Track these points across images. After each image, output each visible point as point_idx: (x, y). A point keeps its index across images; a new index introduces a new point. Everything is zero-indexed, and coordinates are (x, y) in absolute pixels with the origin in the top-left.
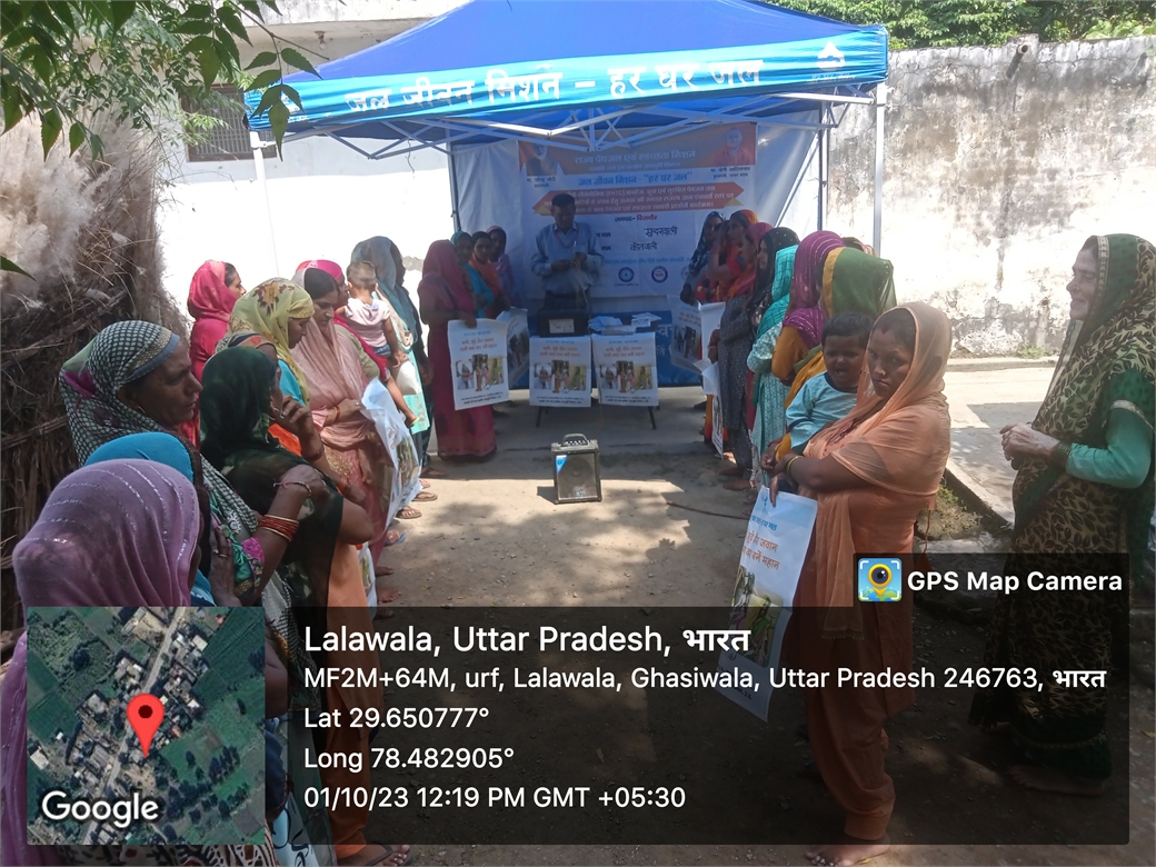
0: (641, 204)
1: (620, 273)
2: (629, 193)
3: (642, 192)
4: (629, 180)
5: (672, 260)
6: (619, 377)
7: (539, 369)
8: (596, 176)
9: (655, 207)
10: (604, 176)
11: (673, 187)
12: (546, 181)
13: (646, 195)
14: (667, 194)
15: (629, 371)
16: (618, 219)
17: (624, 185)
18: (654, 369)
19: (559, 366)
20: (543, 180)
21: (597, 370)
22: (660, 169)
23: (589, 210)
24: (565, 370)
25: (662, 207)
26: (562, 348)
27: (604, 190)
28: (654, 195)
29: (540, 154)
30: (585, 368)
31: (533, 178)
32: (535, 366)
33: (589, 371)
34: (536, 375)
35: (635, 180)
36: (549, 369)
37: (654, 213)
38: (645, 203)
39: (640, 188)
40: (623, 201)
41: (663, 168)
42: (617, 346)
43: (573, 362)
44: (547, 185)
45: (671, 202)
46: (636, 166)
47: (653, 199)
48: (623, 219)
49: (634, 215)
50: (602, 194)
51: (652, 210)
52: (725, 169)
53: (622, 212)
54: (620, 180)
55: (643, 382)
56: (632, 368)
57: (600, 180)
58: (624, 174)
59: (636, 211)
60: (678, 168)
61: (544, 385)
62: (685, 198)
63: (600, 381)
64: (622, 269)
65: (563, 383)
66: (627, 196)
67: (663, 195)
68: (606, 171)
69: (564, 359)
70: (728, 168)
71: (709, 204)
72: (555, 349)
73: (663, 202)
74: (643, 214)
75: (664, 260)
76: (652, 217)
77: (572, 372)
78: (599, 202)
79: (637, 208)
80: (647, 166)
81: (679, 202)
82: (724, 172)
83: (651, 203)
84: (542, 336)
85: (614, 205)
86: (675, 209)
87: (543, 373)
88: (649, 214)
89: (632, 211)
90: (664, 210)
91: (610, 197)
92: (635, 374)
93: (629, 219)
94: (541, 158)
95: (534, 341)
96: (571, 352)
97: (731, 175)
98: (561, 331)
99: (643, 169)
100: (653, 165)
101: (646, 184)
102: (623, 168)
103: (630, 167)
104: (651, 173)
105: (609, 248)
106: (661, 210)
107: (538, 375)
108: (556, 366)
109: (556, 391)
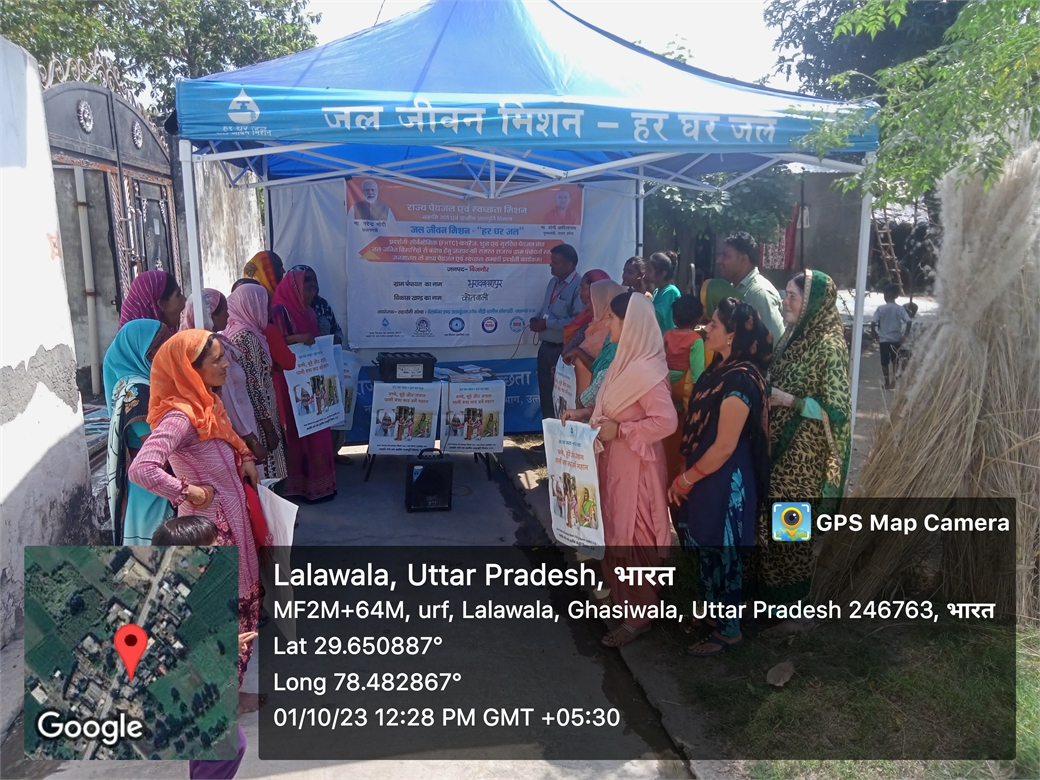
0: (474, 255)
1: (450, 323)
2: (462, 243)
3: (475, 243)
4: (461, 230)
5: (502, 311)
6: (466, 424)
7: (381, 416)
8: (430, 224)
9: (487, 259)
10: (437, 225)
11: (507, 240)
12: (375, 226)
13: (479, 247)
14: (500, 247)
15: (478, 418)
16: (451, 269)
17: (458, 236)
18: (502, 417)
19: (403, 412)
20: (372, 224)
21: (443, 417)
22: (493, 222)
24: (410, 417)
25: (494, 259)
26: (409, 395)
27: (438, 239)
28: (486, 247)
29: (370, 197)
30: (431, 414)
31: (361, 221)
32: (378, 412)
33: (436, 418)
34: (378, 421)
35: (467, 231)
36: (393, 416)
37: (487, 265)
38: (478, 255)
39: (472, 240)
40: (456, 251)
41: (496, 222)
42: (466, 393)
43: (419, 408)
44: (376, 230)
45: (503, 256)
46: (469, 217)
47: (486, 251)
48: (456, 269)
49: (467, 266)
50: (435, 243)
51: (484, 262)
52: (554, 227)
53: (455, 262)
54: (454, 230)
55: (490, 430)
56: (480, 415)
57: (433, 229)
58: (458, 225)
59: (468, 262)
60: (510, 222)
61: (386, 431)
62: (516, 252)
64: (453, 320)
65: (406, 430)
66: (460, 247)
67: (496, 248)
68: (439, 220)
69: (410, 405)
70: (557, 226)
71: (538, 259)
72: (402, 395)
73: (495, 255)
74: (476, 266)
75: (494, 311)
76: (484, 269)
77: (417, 418)
78: (431, 250)
79: (470, 259)
80: (480, 218)
81: (510, 256)
82: (553, 230)
83: (484, 255)
84: (387, 382)
85: (447, 254)
86: (506, 262)
87: (387, 419)
88: (481, 266)
89: (464, 262)
90: (497, 262)
91: (443, 246)
92: (483, 421)
93: (461, 269)
94: (372, 202)
95: (379, 387)
96: (419, 398)
98: (409, 376)
99: (476, 221)
100: (485, 218)
101: (479, 235)
102: (457, 218)
103: (462, 218)
104: (484, 226)
105: (440, 298)
106: (493, 262)
107: (381, 420)
108: (400, 413)
109: (399, 438)
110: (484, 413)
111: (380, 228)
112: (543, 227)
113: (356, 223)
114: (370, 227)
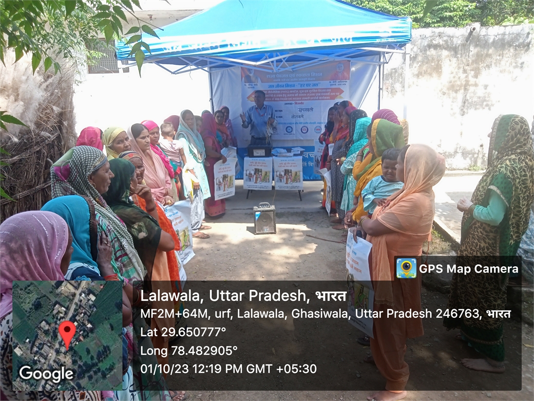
0: (297, 97)
1: (286, 129)
2: (291, 92)
3: (297, 91)
4: (291, 86)
5: (311, 123)
6: (285, 177)
7: (248, 172)
8: (276, 84)
9: (303, 98)
10: (280, 84)
11: (312, 89)
12: (253, 86)
13: (299, 93)
14: (309, 93)
15: (290, 174)
16: (286, 104)
17: (289, 88)
18: (302, 173)
19: (257, 171)
20: (252, 85)
21: (275, 173)
22: (306, 81)
23: (273, 99)
24: (260, 173)
26: (259, 163)
27: (280, 90)
28: (303, 93)
29: (250, 73)
30: (270, 172)
31: (247, 84)
32: (246, 171)
33: (271, 173)
34: (246, 175)
35: (294, 86)
36: (253, 173)
37: (303, 101)
38: (298, 97)
39: (296, 90)
40: (288, 95)
41: (307, 81)
42: (285, 162)
43: (264, 169)
44: (254, 87)
45: (310, 97)
46: (295, 79)
47: (302, 95)
48: (288, 104)
49: (293, 102)
50: (279, 92)
51: (302, 100)
53: (288, 100)
54: (288, 86)
55: (296, 179)
57: (278, 86)
58: (289, 83)
59: (294, 100)
60: (313, 81)
61: (250, 179)
62: (317, 94)
63: (276, 178)
64: (287, 127)
65: (259, 179)
66: (290, 93)
67: (307, 93)
68: (281, 82)
69: (260, 168)
70: (337, 81)
71: (328, 98)
72: (256, 163)
73: (306, 97)
74: (297, 102)
75: (307, 123)
76: (302, 103)
77: (263, 174)
78: (277, 96)
79: (295, 99)
80: (300, 80)
81: (314, 96)
82: (335, 83)
83: (302, 97)
84: (250, 157)
85: (284, 97)
86: (312, 100)
87: (250, 174)
88: (300, 102)
89: (292, 100)
90: (307, 100)
91: (283, 93)
92: (293, 175)
93: (291, 104)
94: (251, 75)
95: (247, 160)
96: (263, 165)
97: (338, 85)
98: (259, 155)
99: (298, 81)
100: (302, 79)
101: (299, 88)
102: (289, 80)
103: (292, 80)
104: (301, 83)
105: (282, 117)
106: (306, 100)
107: (248, 174)
108: (256, 171)
109: (256, 182)
110: (292, 172)
111: (255, 87)
112: (330, 82)
113: (245, 85)
114: (251, 86)
